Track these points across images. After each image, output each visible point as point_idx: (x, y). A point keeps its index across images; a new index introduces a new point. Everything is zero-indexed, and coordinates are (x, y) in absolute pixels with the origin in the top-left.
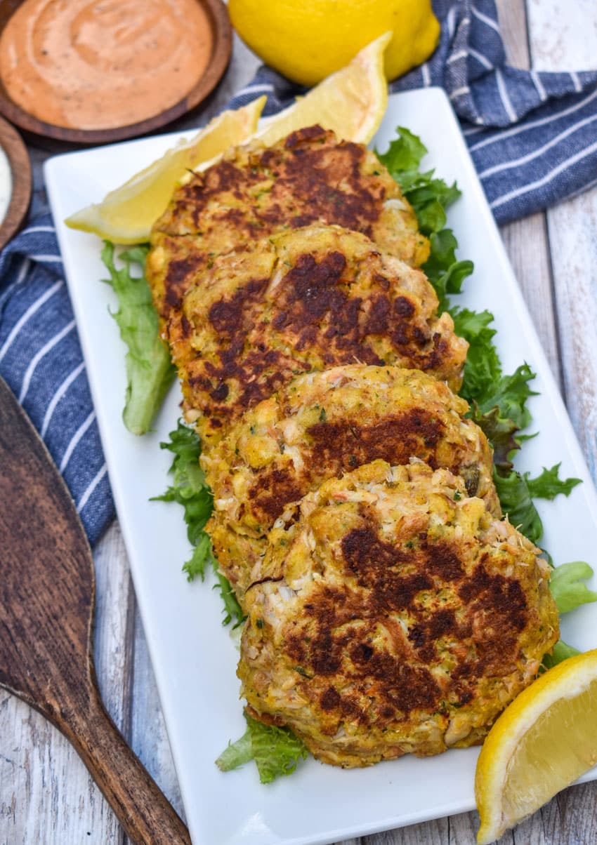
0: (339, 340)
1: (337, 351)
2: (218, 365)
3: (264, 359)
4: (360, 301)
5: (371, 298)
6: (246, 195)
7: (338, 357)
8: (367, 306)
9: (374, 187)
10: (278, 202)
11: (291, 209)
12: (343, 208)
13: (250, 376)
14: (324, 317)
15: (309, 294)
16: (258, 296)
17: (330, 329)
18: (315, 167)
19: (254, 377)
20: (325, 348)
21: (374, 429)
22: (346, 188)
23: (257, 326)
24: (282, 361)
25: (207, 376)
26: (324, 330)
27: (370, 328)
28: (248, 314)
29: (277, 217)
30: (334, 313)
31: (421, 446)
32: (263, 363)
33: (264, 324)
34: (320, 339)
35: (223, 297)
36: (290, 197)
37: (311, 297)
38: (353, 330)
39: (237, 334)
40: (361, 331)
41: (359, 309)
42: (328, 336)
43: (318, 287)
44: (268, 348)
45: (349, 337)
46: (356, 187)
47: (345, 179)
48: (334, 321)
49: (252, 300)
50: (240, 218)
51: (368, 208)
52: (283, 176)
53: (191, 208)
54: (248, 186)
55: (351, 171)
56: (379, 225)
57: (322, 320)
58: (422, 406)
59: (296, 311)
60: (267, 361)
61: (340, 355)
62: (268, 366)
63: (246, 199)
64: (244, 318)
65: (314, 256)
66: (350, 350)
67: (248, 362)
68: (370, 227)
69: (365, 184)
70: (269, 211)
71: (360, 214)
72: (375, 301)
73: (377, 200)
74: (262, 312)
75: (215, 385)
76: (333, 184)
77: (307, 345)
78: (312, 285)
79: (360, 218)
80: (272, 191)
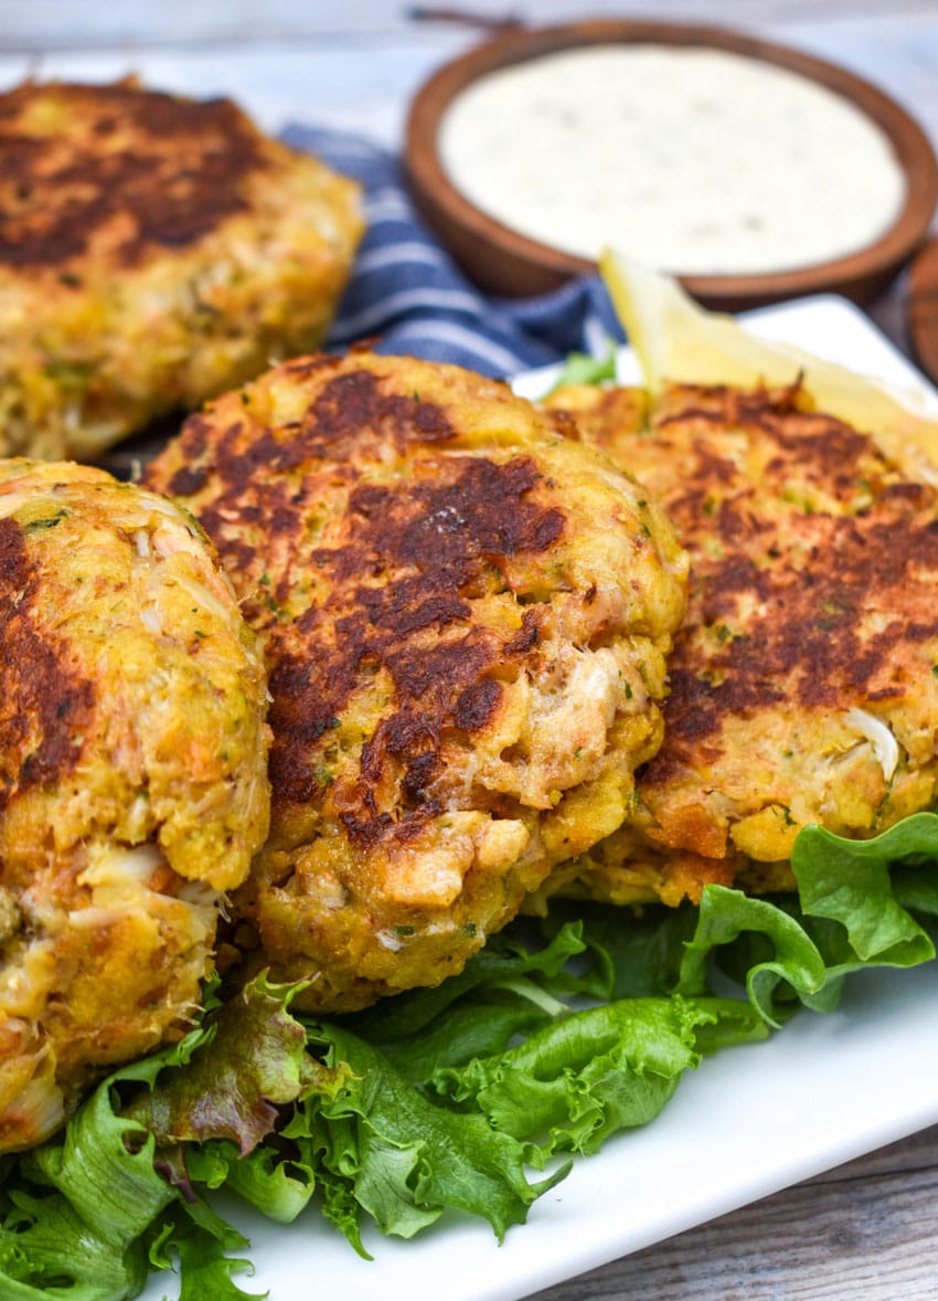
0: (358, 616)
1: (332, 629)
2: (241, 448)
3: (275, 512)
4: (463, 615)
5: (476, 630)
6: (784, 478)
7: (319, 634)
8: (455, 633)
9: (899, 675)
10: (784, 527)
11: (773, 553)
12: (815, 634)
13: (233, 508)
14: (401, 566)
15: (444, 514)
16: (413, 435)
17: (378, 592)
18: (911, 563)
19: (233, 515)
20: (334, 603)
21: (29, 633)
22: (873, 625)
23: (346, 465)
24: (281, 545)
25: (212, 440)
26: (375, 583)
27: (403, 662)
28: (366, 437)
29: (739, 531)
30: (417, 582)
31: (19, 754)
32: (269, 514)
33: (356, 474)
34: (352, 584)
35: (385, 378)
36: (807, 545)
37: (438, 520)
38: (388, 632)
39: (318, 441)
40: (392, 650)
41: (445, 622)
42: (362, 594)
43: (465, 525)
44: (303, 507)
45: (370, 632)
46: (884, 641)
47: (894, 617)
48: (398, 588)
49: (398, 428)
50: (713, 477)
51: (835, 680)
52: (864, 525)
53: (713, 406)
54: (811, 478)
55: (921, 620)
56: (798, 715)
57: (393, 567)
58: (106, 703)
59: (397, 513)
60: (273, 520)
61: (325, 635)
62: (263, 525)
63: (773, 480)
64: (353, 434)
65: (541, 484)
66: (341, 649)
67: (261, 490)
68: (781, 697)
69: (898, 655)
70: (752, 518)
71: (812, 669)
72: (471, 641)
73: (863, 692)
74: (379, 460)
75: (197, 464)
76: (871, 602)
77: (328, 569)
78: (467, 511)
79: (798, 672)
80: (810, 515)
